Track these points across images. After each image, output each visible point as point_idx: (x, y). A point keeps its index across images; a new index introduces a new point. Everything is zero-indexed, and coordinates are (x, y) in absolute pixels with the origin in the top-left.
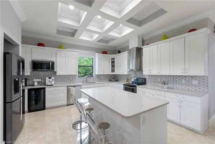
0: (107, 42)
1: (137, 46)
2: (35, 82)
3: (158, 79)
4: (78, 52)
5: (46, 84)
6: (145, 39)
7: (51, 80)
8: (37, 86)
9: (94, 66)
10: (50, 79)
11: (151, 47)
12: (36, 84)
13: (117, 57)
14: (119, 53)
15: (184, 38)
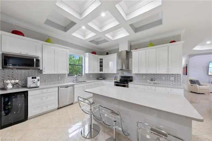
0: (97, 43)
1: (127, 49)
2: (8, 84)
3: (143, 76)
4: (69, 49)
5: (28, 86)
6: (132, 45)
7: (36, 80)
8: (11, 89)
9: (83, 65)
10: (34, 79)
11: (140, 52)
12: (10, 86)
13: (105, 58)
14: (107, 55)
15: (167, 47)
